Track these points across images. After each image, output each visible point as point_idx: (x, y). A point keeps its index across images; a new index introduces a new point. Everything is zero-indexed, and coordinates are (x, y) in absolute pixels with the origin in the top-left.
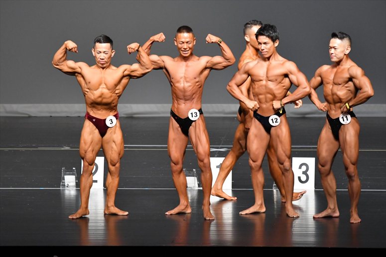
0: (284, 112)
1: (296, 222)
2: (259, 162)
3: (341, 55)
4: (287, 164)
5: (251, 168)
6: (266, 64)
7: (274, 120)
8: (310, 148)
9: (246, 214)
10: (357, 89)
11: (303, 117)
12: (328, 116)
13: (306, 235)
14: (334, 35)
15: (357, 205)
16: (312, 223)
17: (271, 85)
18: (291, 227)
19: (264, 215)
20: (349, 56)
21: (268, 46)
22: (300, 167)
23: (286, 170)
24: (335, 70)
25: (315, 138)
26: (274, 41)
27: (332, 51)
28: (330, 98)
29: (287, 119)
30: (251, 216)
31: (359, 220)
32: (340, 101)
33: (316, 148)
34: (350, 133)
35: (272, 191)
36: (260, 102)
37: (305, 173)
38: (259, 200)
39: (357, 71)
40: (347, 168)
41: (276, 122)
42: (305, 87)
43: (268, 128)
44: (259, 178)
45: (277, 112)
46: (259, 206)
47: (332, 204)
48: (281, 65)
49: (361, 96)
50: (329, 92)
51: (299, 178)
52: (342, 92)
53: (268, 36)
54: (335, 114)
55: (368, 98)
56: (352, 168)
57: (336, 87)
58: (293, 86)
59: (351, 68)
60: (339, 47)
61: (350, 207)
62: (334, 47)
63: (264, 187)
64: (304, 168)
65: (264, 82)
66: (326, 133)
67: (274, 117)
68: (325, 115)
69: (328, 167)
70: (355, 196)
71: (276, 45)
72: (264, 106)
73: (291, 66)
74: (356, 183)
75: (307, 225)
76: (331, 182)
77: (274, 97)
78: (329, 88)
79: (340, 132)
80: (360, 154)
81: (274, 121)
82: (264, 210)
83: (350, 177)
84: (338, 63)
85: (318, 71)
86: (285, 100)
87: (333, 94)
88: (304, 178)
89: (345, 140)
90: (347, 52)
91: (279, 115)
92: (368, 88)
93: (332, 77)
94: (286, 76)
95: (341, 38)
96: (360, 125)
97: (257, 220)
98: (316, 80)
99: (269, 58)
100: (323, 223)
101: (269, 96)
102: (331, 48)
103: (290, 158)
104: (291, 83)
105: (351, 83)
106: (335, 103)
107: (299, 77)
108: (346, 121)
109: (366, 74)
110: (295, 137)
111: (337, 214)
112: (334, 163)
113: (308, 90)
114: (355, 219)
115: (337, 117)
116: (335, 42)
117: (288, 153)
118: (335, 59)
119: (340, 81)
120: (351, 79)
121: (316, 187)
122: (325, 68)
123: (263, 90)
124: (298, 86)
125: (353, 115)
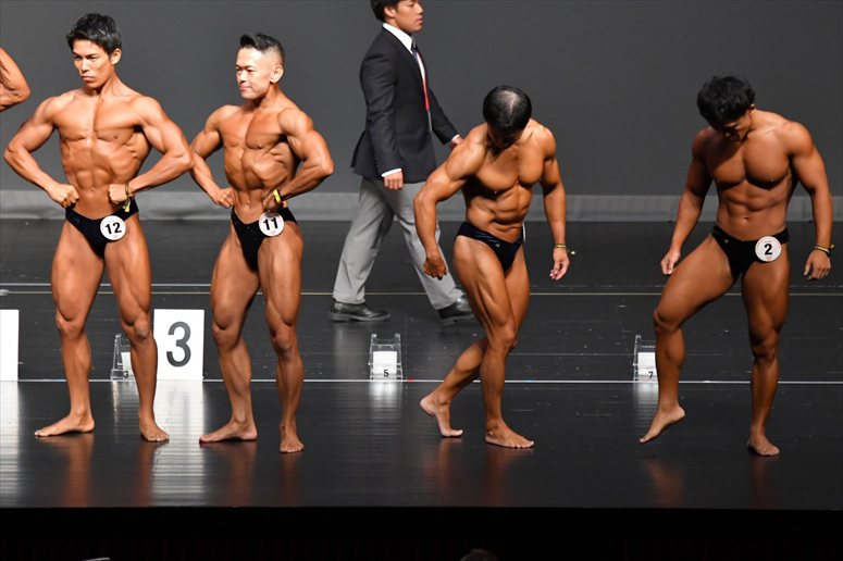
0: (134, 209)
1: (162, 453)
2: (79, 321)
3: (263, 85)
4: (141, 324)
5: (61, 332)
6: (92, 101)
7: (110, 226)
8: (193, 289)
9: (50, 436)
10: (298, 159)
11: (179, 221)
12: (235, 218)
13: (184, 481)
14: (247, 42)
15: (297, 413)
16: (196, 455)
17: (105, 149)
18: (151, 462)
19: (90, 438)
20: (278, 86)
21: (99, 62)
22: (171, 332)
23: (141, 338)
24: (250, 116)
25: (205, 267)
26: (109, 51)
27: (243, 76)
28: (238, 179)
29: (142, 225)
30: (62, 441)
31: (300, 447)
32: (260, 184)
33: (208, 289)
34: (282, 255)
35: (110, 384)
36: (80, 186)
37: (182, 343)
38: (80, 404)
39: (297, 120)
40: (274, 333)
41: (116, 231)
42: (180, 154)
43: (98, 244)
44: (79, 355)
45: (118, 210)
46: (79, 417)
47: (242, 411)
48: (128, 104)
49: (305, 174)
50: (238, 165)
51: (169, 355)
52: (264, 165)
53: (97, 42)
54: (251, 213)
55: (322, 179)
56: (284, 333)
57: (251, 154)
58: (154, 152)
59: (285, 113)
60: (259, 66)
61: (280, 416)
62: (246, 68)
63: (90, 375)
64: (180, 333)
65: (88, 143)
66: (230, 255)
67: (112, 220)
68: (229, 217)
69: (233, 330)
70: (291, 393)
71: (116, 59)
72: (90, 195)
73: (148, 108)
74: (294, 366)
75: (186, 458)
76: (239, 363)
77: (112, 177)
78: (236, 155)
79: (261, 253)
80: (302, 301)
81: (113, 229)
82: (90, 425)
83: (280, 352)
84: (257, 102)
85: (213, 119)
86: (136, 184)
87: (246, 169)
88: (179, 355)
89: (271, 270)
90: (276, 78)
91: (124, 216)
92: (320, 158)
93: (242, 132)
94: (138, 128)
95: (262, 48)
96: (303, 237)
97: (74, 448)
98: (207, 139)
99: (99, 90)
100: (220, 454)
101: (101, 172)
102: (241, 69)
103: (149, 312)
104: (150, 145)
105: (283, 146)
106: (250, 188)
107: (166, 132)
108: (274, 228)
109: (317, 127)
110: (158, 265)
111: (252, 433)
112: (247, 321)
113: (185, 160)
114: (291, 444)
115: (254, 221)
116: (250, 56)
117: (144, 299)
118: (249, 94)
119: (260, 140)
120: (283, 137)
121: (205, 375)
122: (228, 112)
123: (87, 160)
124: (164, 152)
125: (288, 216)
